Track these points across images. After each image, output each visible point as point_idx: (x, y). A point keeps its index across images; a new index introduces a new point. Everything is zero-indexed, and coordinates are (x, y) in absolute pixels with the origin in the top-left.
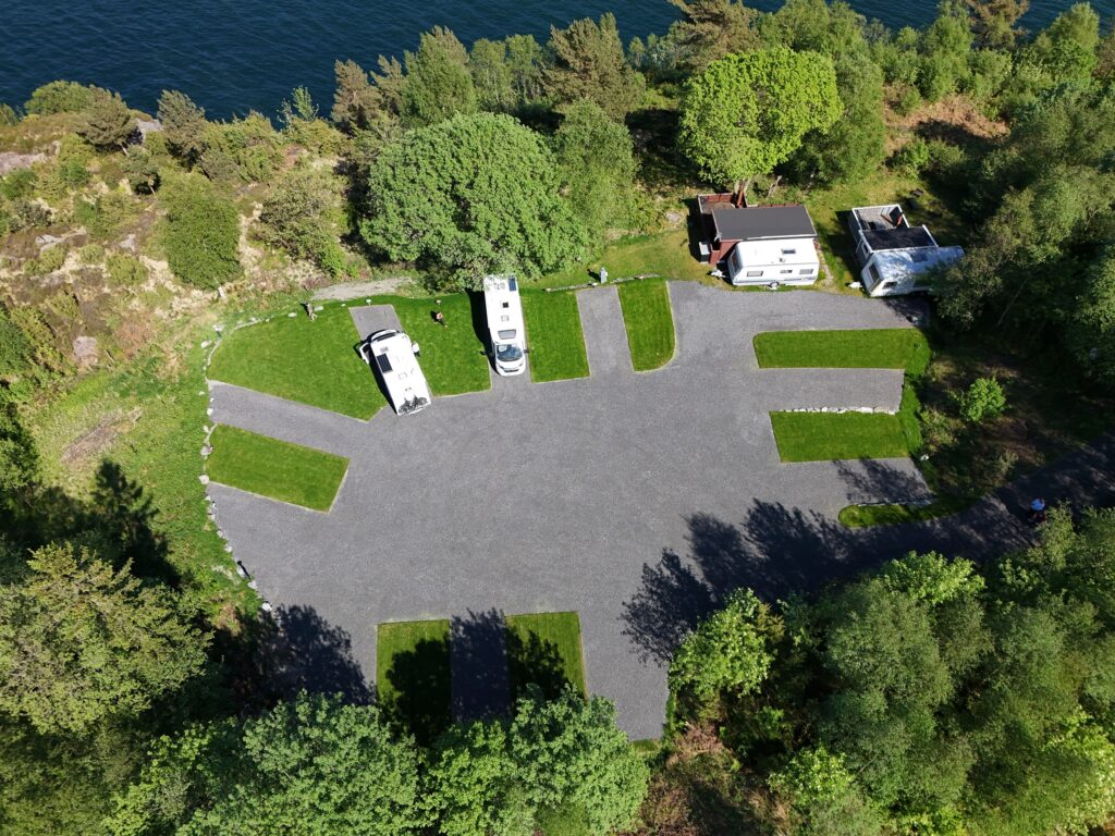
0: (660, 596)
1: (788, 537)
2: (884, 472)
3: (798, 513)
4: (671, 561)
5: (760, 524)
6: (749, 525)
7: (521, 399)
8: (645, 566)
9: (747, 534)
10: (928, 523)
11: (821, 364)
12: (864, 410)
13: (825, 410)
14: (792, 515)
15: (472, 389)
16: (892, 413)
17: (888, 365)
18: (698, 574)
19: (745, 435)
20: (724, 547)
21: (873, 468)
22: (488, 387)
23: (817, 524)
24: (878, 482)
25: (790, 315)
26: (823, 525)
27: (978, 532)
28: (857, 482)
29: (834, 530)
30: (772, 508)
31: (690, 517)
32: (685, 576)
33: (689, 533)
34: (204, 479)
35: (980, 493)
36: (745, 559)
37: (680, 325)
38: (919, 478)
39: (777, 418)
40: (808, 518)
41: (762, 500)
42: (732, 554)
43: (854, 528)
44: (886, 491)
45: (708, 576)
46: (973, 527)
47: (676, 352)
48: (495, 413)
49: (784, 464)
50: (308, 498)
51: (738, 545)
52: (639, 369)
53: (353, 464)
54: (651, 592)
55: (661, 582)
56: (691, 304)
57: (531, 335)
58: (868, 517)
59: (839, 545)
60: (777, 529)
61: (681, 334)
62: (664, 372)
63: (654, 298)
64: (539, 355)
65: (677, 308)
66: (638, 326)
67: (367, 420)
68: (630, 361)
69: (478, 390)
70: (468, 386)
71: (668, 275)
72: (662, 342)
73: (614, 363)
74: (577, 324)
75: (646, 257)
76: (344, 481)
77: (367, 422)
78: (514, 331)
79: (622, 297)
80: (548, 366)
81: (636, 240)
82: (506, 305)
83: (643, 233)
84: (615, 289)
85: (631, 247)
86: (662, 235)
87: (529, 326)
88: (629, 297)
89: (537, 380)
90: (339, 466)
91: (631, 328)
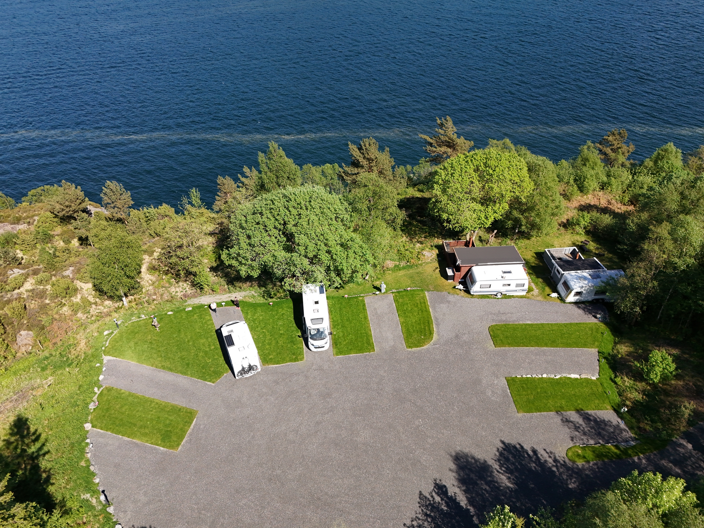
0: (433, 519)
1: (530, 470)
2: (595, 421)
3: (535, 452)
4: (441, 489)
5: (507, 459)
6: (499, 460)
7: (326, 367)
8: (421, 493)
9: (497, 467)
10: (636, 459)
11: (538, 345)
12: (573, 376)
13: (545, 376)
14: (531, 453)
15: (291, 361)
16: (594, 378)
17: (585, 345)
18: (463, 500)
19: (489, 393)
20: (482, 478)
21: (587, 418)
22: (302, 359)
23: (550, 460)
24: (592, 428)
25: (512, 313)
26: (555, 460)
27: (675, 465)
28: (577, 428)
29: (564, 465)
30: (514, 447)
31: (454, 454)
32: (452, 501)
33: (453, 467)
34: (88, 426)
35: (670, 435)
36: (498, 488)
37: (436, 319)
38: (623, 425)
39: (511, 382)
40: (544, 456)
41: (506, 441)
42: (488, 483)
43: (580, 463)
44: (599, 434)
45: (471, 501)
46: (671, 462)
47: (435, 336)
48: (307, 377)
49: (520, 415)
50: (163, 440)
51: (491, 476)
52: (410, 347)
53: (199, 414)
54: (426, 515)
55: (434, 507)
56: (444, 306)
57: (334, 324)
58: (589, 455)
59: (570, 477)
60: (520, 464)
61: (438, 325)
62: (428, 349)
63: (418, 302)
64: (339, 337)
65: (434, 308)
66: (408, 319)
67: (213, 383)
68: (403, 342)
69: (295, 361)
70: (288, 359)
71: (427, 289)
72: (425, 329)
73: (392, 343)
74: (366, 318)
75: (411, 277)
76: (192, 427)
77: (213, 384)
78: (322, 319)
79: (396, 301)
80: (345, 345)
81: (404, 268)
82: (317, 303)
83: (408, 264)
84: (391, 297)
85: (401, 272)
86: (421, 265)
87: (333, 319)
88: (401, 300)
89: (337, 354)
90: (190, 415)
91: (402, 320)
